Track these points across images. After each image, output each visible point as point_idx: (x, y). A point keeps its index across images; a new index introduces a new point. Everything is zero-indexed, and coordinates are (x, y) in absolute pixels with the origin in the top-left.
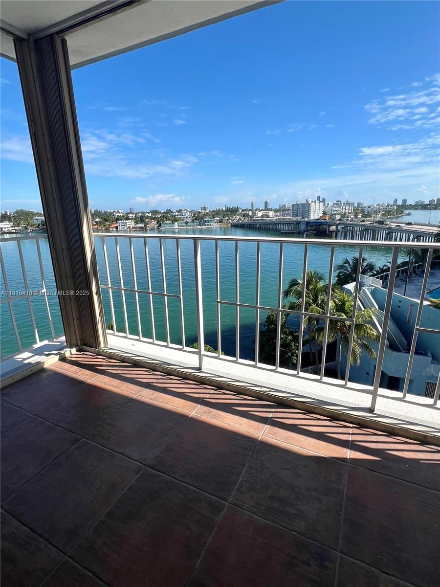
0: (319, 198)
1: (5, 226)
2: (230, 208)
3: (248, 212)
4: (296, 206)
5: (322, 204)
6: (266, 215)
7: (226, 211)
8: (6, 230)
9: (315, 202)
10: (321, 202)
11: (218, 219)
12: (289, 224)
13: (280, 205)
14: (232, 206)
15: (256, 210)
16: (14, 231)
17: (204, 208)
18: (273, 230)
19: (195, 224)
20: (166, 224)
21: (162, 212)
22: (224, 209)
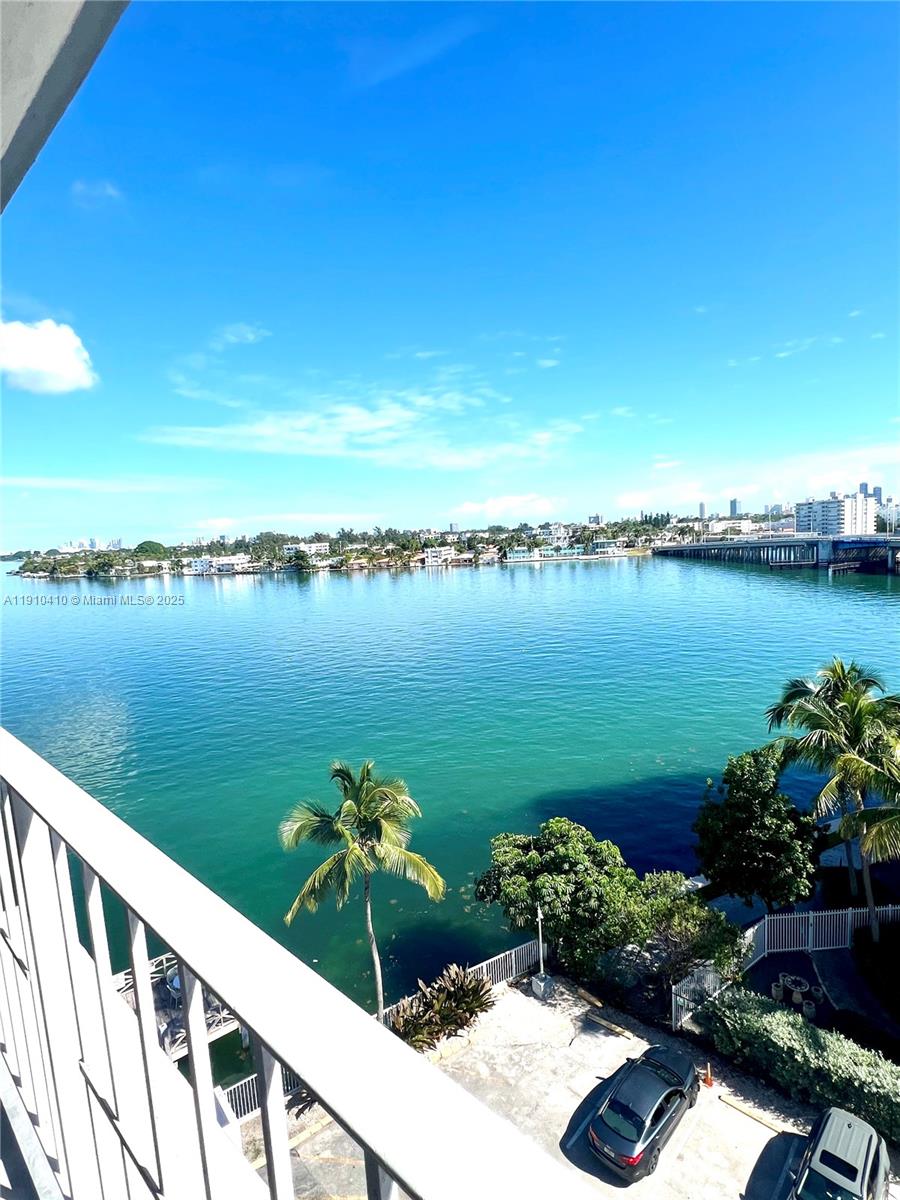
0: (864, 487)
1: (239, 562)
2: (651, 517)
3: (691, 524)
4: (805, 507)
5: (872, 501)
6: (732, 529)
7: (642, 523)
8: (239, 568)
9: (854, 496)
10: (870, 496)
11: (626, 539)
12: (790, 546)
13: (766, 507)
14: (655, 510)
15: (710, 519)
16: (251, 570)
17: (596, 520)
18: (750, 561)
19: (576, 551)
20: (517, 552)
21: (511, 528)
22: (639, 519)
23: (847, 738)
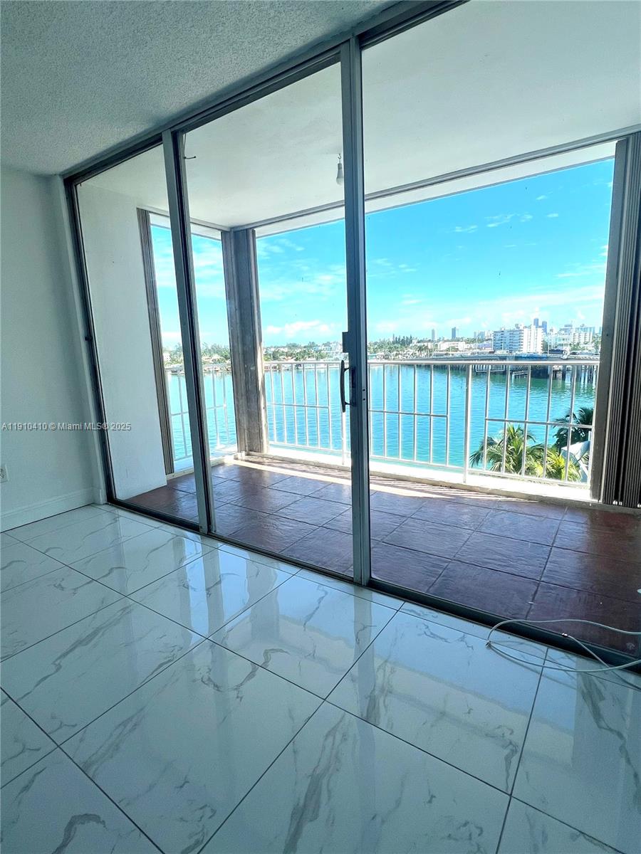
0: (536, 322)
2: (399, 339)
3: (426, 344)
4: (499, 334)
5: (540, 330)
6: (453, 348)
7: (394, 343)
9: (530, 327)
10: (540, 327)
11: (383, 353)
13: (475, 333)
14: (402, 335)
15: (439, 341)
18: (463, 369)
21: (303, 345)
22: (391, 340)
23: (514, 467)
